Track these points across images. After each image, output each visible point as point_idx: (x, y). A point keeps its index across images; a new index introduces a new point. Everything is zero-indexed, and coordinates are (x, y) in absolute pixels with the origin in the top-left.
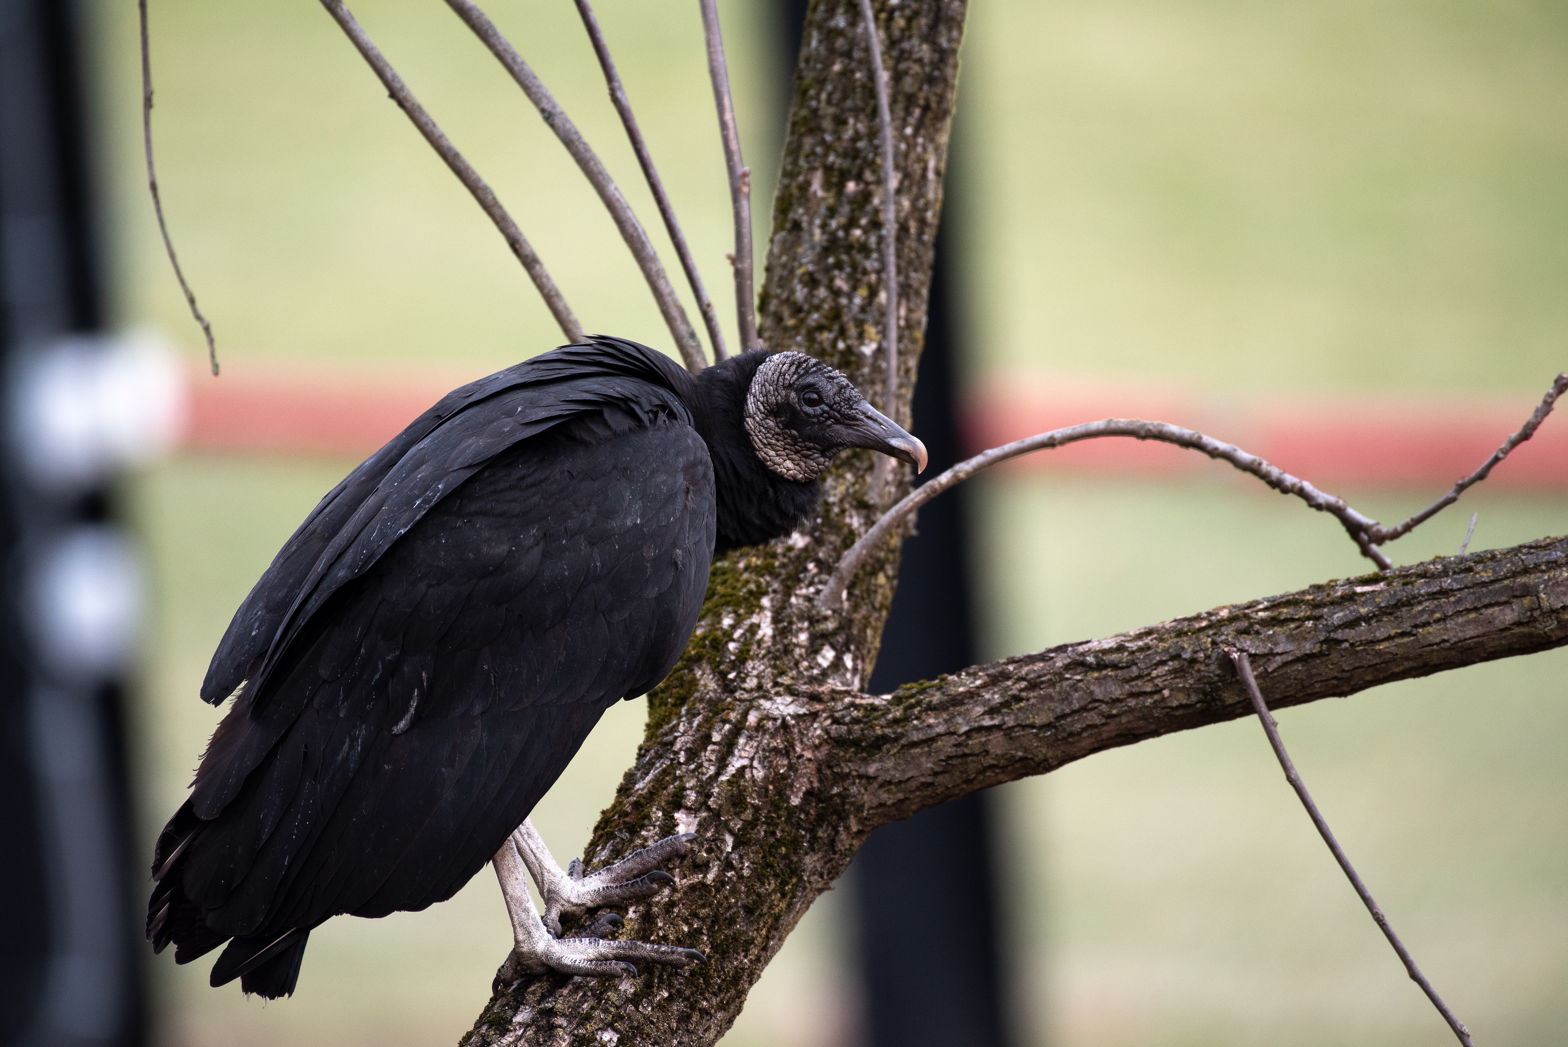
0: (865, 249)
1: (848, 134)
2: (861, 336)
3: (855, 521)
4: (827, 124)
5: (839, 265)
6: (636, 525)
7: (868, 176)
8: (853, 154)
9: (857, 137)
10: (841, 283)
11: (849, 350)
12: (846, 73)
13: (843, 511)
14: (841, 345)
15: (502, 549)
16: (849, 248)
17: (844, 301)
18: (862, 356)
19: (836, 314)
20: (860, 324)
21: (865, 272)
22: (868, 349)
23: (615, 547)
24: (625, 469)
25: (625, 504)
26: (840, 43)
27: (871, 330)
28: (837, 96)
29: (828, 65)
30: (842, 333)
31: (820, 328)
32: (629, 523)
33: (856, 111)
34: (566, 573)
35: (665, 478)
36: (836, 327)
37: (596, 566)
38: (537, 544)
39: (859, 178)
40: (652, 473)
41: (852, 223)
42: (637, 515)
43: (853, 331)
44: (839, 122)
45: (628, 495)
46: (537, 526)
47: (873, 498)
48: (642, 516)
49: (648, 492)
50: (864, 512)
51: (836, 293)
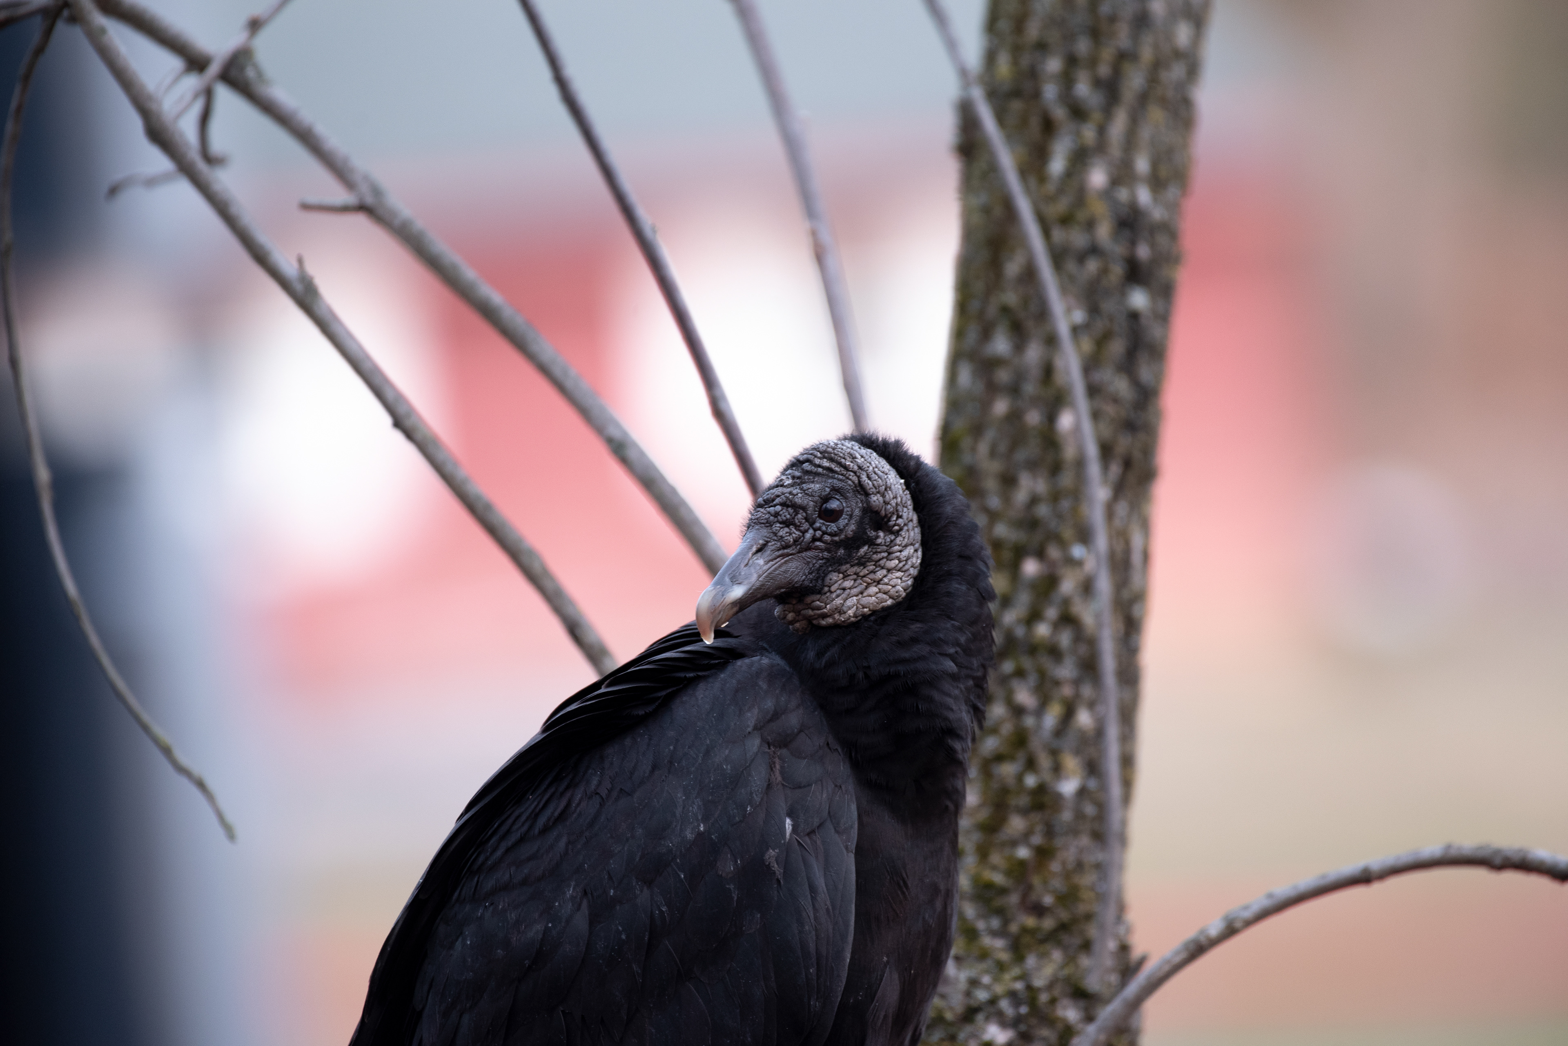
0: (1055, 652)
1: (1021, 496)
2: (1057, 769)
3: (1070, 1013)
4: (991, 484)
5: (1020, 673)
6: (700, 834)
7: (1054, 552)
8: (1031, 523)
9: (1034, 500)
10: (1024, 696)
11: (1041, 790)
12: (1015, 416)
13: (1053, 1001)
14: (1031, 781)
15: (536, 931)
16: (1033, 649)
17: (1029, 721)
18: (1059, 797)
19: (1020, 739)
20: (1054, 753)
21: (1057, 683)
22: (1068, 787)
23: (679, 876)
24: (671, 763)
25: (679, 811)
26: (1003, 376)
27: (1071, 763)
28: (1003, 448)
29: (986, 405)
30: (1031, 764)
31: (999, 758)
32: (689, 835)
33: (1032, 466)
34: (624, 937)
35: (727, 752)
36: (1021, 756)
37: (661, 911)
38: (579, 909)
39: (1040, 554)
40: (707, 753)
41: (1034, 616)
42: (697, 820)
43: (1044, 761)
44: (1009, 481)
45: (680, 796)
46: (573, 883)
47: (1093, 983)
48: (705, 819)
49: (707, 781)
50: (1082, 1003)
51: (1018, 711)
